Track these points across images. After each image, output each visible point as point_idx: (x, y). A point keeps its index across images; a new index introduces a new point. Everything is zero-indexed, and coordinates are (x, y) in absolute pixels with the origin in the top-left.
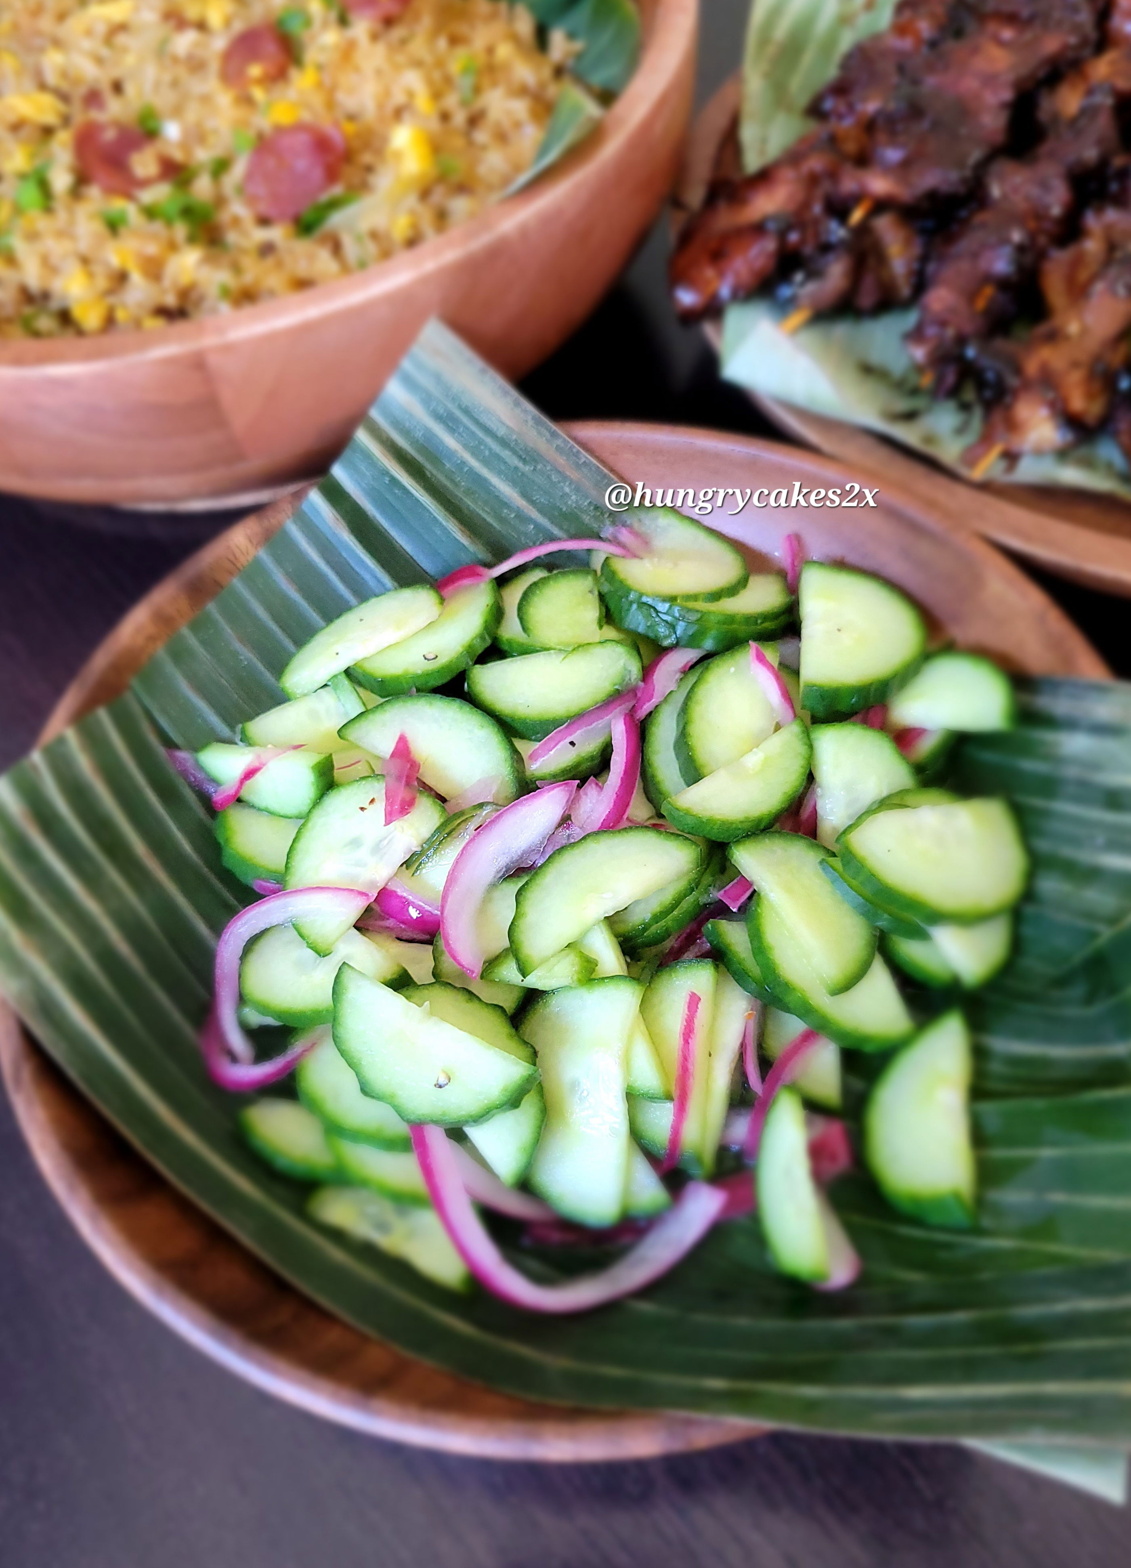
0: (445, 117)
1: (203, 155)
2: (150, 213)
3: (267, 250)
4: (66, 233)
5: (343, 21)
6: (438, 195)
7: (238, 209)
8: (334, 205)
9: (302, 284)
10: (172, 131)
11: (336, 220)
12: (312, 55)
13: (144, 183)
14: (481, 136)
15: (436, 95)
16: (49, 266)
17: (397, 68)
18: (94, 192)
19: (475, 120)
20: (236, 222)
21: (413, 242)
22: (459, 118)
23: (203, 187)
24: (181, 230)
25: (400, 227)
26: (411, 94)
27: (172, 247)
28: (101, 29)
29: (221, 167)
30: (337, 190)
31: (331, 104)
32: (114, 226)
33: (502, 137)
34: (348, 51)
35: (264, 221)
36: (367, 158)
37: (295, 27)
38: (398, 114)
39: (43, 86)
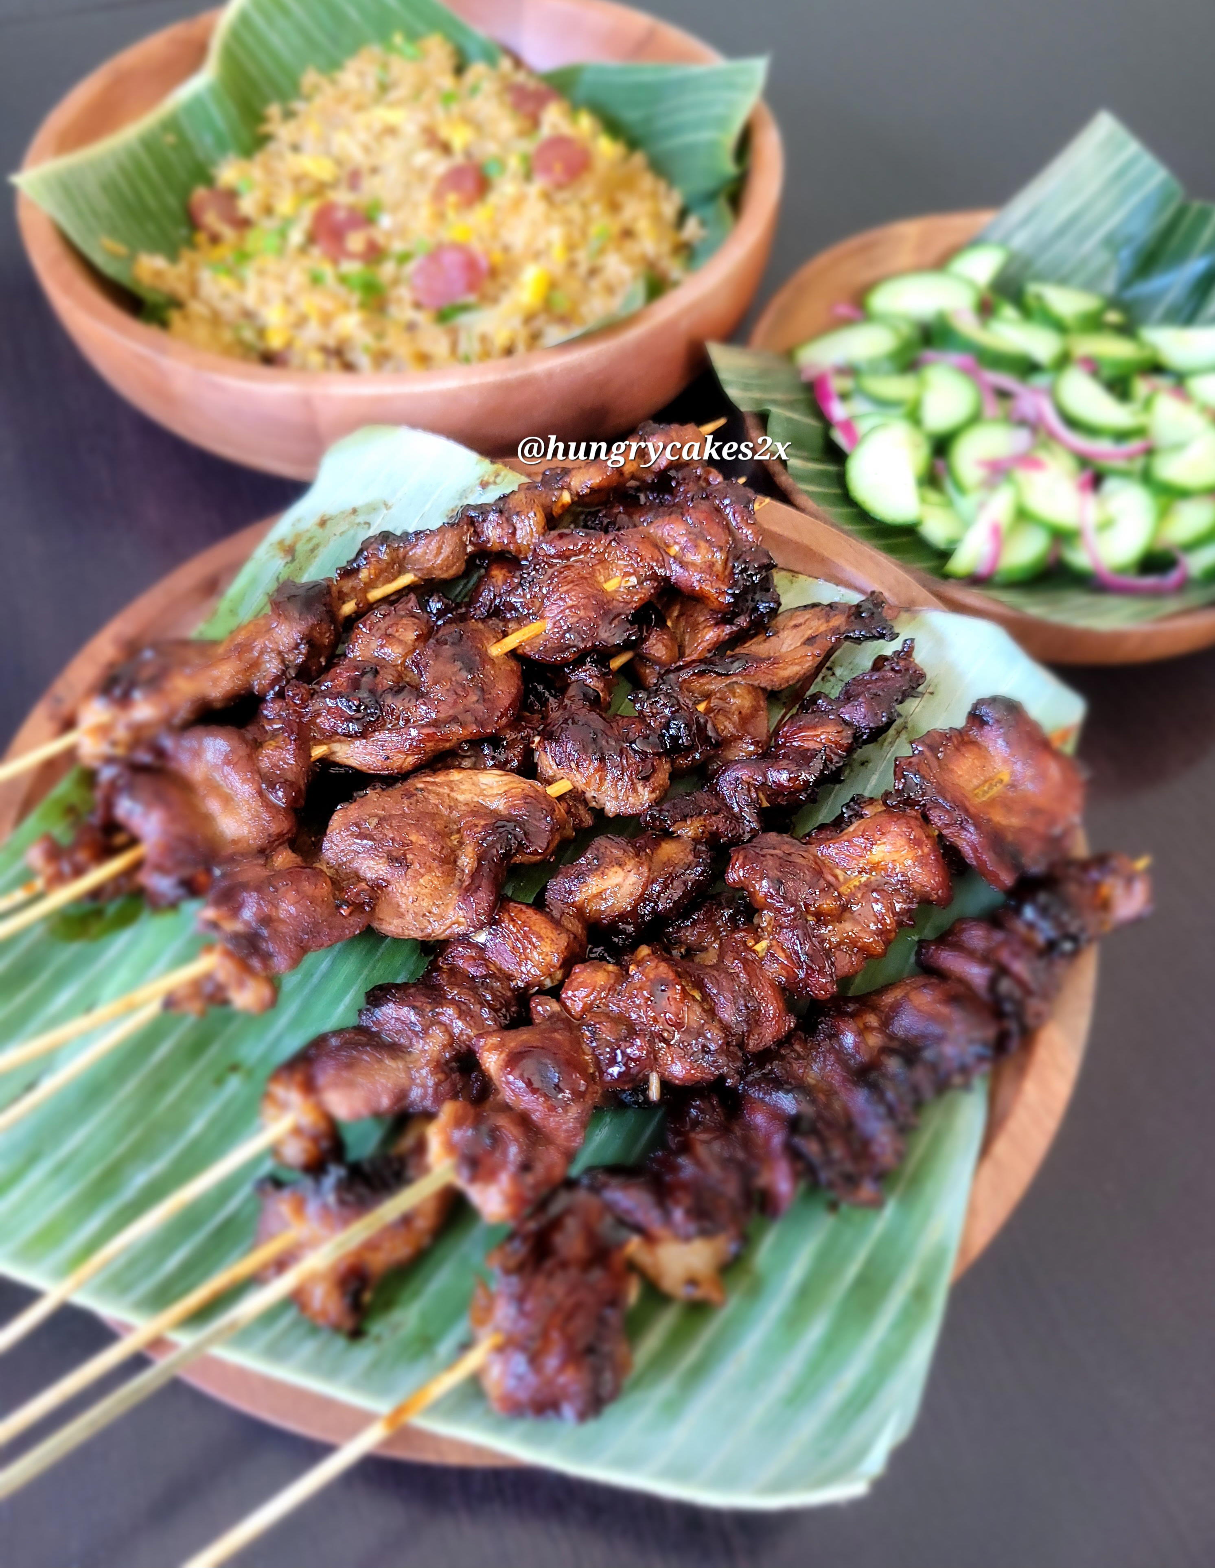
0: (572, 265)
1: (397, 246)
2: (343, 280)
3: (411, 327)
4: (282, 278)
5: (528, 177)
6: (539, 322)
7: (404, 293)
8: (465, 308)
9: (424, 359)
10: (386, 222)
11: (464, 320)
12: (494, 199)
13: (351, 256)
14: (596, 284)
15: (571, 247)
16: (264, 298)
17: (548, 220)
18: (316, 252)
19: (593, 272)
20: (399, 300)
21: (509, 351)
22: (583, 269)
23: (388, 269)
24: (355, 298)
25: (501, 338)
26: (549, 245)
27: (346, 307)
28: (377, 126)
29: (404, 258)
30: (471, 298)
31: (495, 235)
32: (316, 280)
33: (610, 290)
34: (518, 202)
35: (418, 305)
36: (504, 279)
37: (493, 172)
38: (537, 255)
39: (328, 153)
